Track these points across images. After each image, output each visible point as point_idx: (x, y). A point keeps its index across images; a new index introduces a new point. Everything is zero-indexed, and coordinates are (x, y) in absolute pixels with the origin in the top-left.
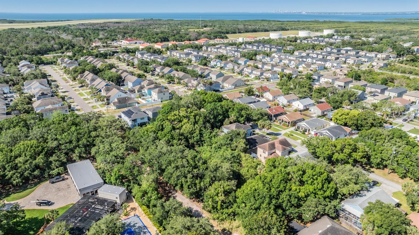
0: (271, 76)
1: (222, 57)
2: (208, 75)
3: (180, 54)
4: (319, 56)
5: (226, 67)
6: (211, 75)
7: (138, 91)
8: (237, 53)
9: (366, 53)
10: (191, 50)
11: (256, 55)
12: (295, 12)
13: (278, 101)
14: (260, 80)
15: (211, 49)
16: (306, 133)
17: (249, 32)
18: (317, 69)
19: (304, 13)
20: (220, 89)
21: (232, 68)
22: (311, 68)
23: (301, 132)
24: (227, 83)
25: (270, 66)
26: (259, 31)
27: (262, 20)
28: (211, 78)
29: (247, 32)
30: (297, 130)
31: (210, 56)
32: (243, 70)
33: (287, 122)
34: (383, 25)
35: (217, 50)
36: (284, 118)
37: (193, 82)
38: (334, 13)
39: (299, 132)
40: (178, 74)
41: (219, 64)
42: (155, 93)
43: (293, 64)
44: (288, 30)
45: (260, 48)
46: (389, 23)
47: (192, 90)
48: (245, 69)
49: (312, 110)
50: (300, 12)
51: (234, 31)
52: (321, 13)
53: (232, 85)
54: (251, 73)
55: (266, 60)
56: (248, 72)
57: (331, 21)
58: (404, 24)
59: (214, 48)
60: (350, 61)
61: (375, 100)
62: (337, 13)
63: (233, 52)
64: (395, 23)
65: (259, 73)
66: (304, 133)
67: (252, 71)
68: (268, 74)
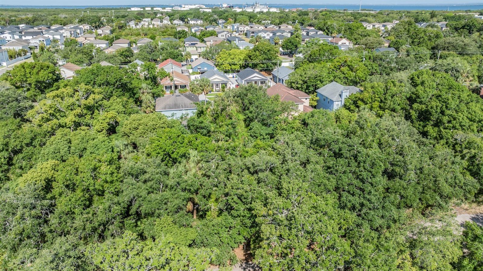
16: (226, 89)
23: (217, 91)
33: (185, 86)
36: (176, 82)
66: (224, 91)
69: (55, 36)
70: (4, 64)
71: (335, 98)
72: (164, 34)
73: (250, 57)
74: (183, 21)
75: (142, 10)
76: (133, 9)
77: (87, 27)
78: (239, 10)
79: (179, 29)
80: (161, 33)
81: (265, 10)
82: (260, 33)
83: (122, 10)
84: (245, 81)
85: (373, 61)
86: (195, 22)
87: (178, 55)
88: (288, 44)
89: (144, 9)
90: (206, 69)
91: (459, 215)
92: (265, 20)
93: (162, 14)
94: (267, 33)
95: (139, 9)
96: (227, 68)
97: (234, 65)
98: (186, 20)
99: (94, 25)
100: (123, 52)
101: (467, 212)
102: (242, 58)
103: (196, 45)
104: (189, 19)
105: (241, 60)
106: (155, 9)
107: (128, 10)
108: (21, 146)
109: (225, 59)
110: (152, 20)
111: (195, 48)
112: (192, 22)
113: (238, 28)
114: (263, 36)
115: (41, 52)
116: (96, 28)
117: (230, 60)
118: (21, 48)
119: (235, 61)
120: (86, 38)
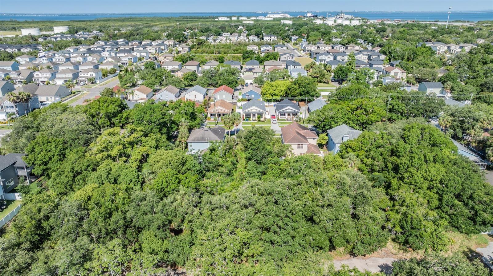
0: (94, 75)
14: (81, 84)
16: (262, 119)
23: (253, 120)
24: (42, 95)
30: (247, 120)
32: (30, 77)
36: (219, 111)
48: (35, 74)
49: (218, 97)
53: (56, 96)
54: (53, 77)
58: (124, 21)
65: (70, 76)
66: (259, 121)
67: (52, 74)
68: (89, 74)
69: (142, 54)
70: (98, 82)
71: (337, 141)
72: (236, 52)
73: (290, 89)
74: (258, 37)
75: (228, 19)
76: (220, 19)
77: (171, 42)
78: (319, 22)
79: (249, 48)
80: (232, 51)
81: (347, 23)
82: (321, 56)
83: (210, 20)
84: (279, 112)
85: (402, 101)
86: (269, 38)
87: (233, 82)
88: (339, 72)
89: (231, 18)
90: (253, 96)
91: (385, 258)
92: (336, 38)
93: (243, 26)
94: (328, 56)
95: (226, 19)
96: (269, 99)
97: (276, 95)
98: (261, 36)
99: (178, 40)
100: (188, 76)
101: (394, 256)
102: (283, 89)
103: (253, 71)
104: (264, 34)
105: (282, 91)
106: (241, 18)
107: (216, 19)
108: (81, 170)
109: (267, 90)
110: (231, 34)
111: (252, 73)
112: (267, 38)
113: (305, 47)
114: (324, 58)
115: (126, 73)
116: (180, 42)
117: (271, 91)
118: (112, 67)
119: (277, 92)
120: (165, 58)
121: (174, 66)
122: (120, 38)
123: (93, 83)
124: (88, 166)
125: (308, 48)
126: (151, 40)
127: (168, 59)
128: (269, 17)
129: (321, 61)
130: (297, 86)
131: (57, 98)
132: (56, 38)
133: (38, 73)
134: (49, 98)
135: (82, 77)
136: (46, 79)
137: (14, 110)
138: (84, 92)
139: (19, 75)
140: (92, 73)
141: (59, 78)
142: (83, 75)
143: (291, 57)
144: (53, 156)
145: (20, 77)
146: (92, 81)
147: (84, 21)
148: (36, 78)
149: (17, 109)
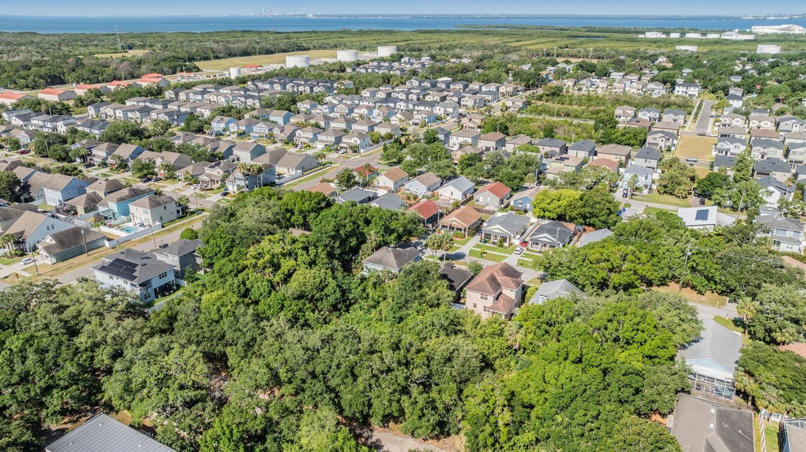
0: (358, 142)
1: (230, 111)
2: (229, 152)
3: (125, 112)
4: (410, 96)
5: (252, 130)
6: (236, 152)
7: (87, 210)
8: (251, 100)
9: (481, 87)
10: (144, 101)
11: (294, 102)
12: (293, 14)
13: (408, 190)
14: (340, 152)
15: (187, 95)
16: (506, 244)
17: (235, 55)
18: (426, 120)
19: (310, 16)
20: (276, 181)
21: (267, 131)
22: (414, 121)
23: (494, 243)
24: (283, 165)
25: (342, 123)
26: (255, 54)
27: (244, 31)
28: (238, 159)
29: (231, 55)
30: (486, 242)
31: (198, 110)
32: (293, 134)
33: (461, 230)
34: (460, 36)
35: (203, 98)
36: (453, 223)
37: (208, 170)
38: (365, 16)
39: (492, 245)
40: (162, 158)
41: (233, 127)
42: (141, 209)
43: (379, 115)
44: (309, 49)
45: (288, 87)
46: (466, 32)
47: (213, 189)
48: (298, 133)
49: (481, 199)
50: (302, 15)
51: (204, 55)
52: (342, 16)
53: (295, 168)
54: (315, 139)
55: (321, 110)
56: (306, 138)
57: (372, 31)
58: (488, 34)
59: (195, 93)
60: (467, 101)
61: (566, 167)
62: (369, 16)
63: (243, 99)
64: (474, 32)
65: (332, 139)
66: (501, 246)
67: (315, 135)
68: (353, 139)
69: (448, 109)
70: (362, 151)
73: (570, 206)
74: (665, 85)
76: (648, 35)
79: (618, 112)
84: (530, 240)
86: (684, 89)
87: (516, 178)
89: (668, 34)
90: (528, 205)
94: (735, 144)
95: (659, 35)
97: (549, 211)
98: (668, 86)
102: (564, 204)
104: (681, 81)
105: (559, 207)
110: (624, 76)
112: (679, 90)
114: (727, 147)
115: (393, 145)
116: (528, 87)
117: (543, 205)
118: (389, 130)
119: (551, 207)
120: (470, 120)
121: (466, 139)
122: (447, 75)
123: (355, 152)
124: (231, 271)
125: (726, 121)
126: (483, 82)
127: (474, 123)
128: (751, 33)
129: (720, 151)
130: (580, 203)
131: (299, 171)
132: (367, 69)
133: (301, 132)
134: (291, 170)
135: (344, 143)
136: (305, 140)
137: (242, 183)
138: (337, 165)
139: (282, 131)
140: (357, 139)
141: (321, 141)
142: (346, 141)
143: (664, 140)
144: (220, 252)
145: (282, 135)
146: (355, 150)
147: (431, 32)
148: (298, 137)
149: (247, 182)
